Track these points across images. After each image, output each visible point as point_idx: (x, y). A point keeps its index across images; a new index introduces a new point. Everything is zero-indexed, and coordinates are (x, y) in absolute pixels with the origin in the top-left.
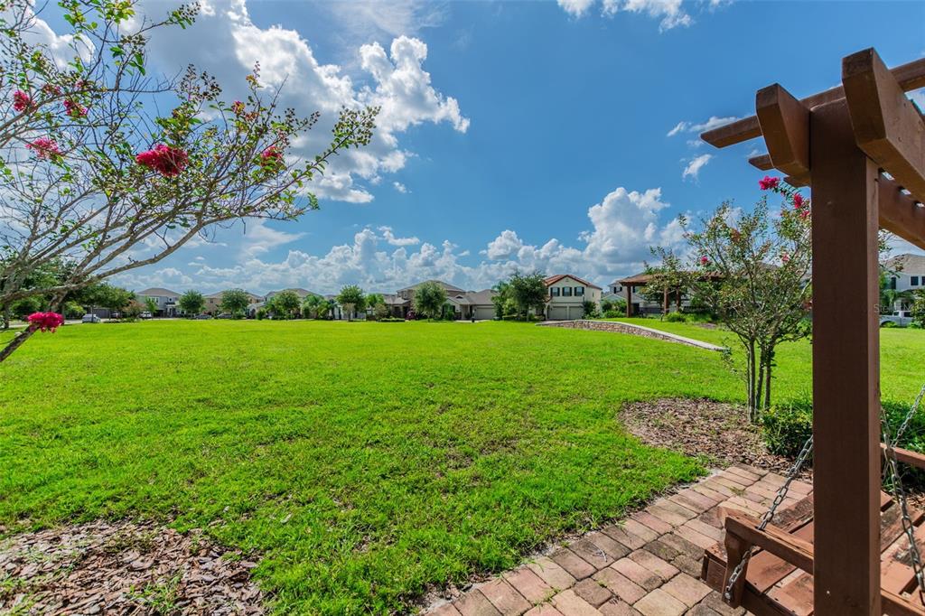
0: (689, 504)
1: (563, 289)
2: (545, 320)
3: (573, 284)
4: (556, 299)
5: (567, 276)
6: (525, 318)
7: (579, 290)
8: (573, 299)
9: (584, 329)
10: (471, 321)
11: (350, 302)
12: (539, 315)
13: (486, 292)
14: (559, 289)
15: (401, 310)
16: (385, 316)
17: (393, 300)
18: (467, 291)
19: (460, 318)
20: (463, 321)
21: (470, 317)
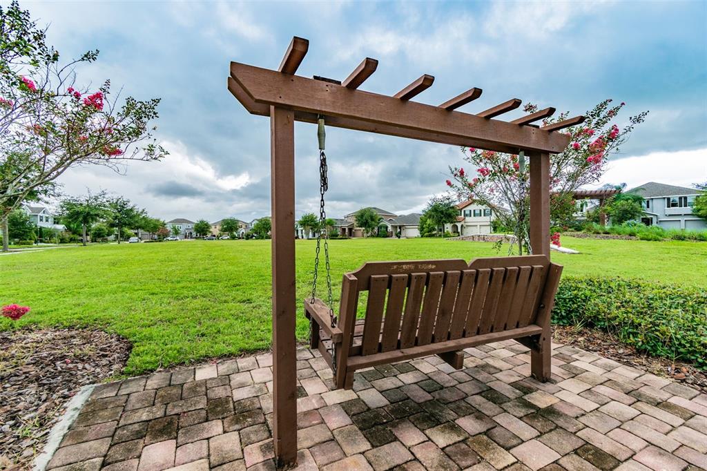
1: (474, 211)
2: (459, 236)
3: (483, 207)
4: (468, 219)
6: (440, 236)
7: (488, 212)
8: (482, 218)
9: (481, 241)
10: (399, 238)
11: (308, 225)
12: (454, 232)
13: (413, 215)
14: (470, 211)
15: (347, 231)
16: (334, 236)
17: (342, 223)
18: (398, 215)
19: (391, 236)
20: (395, 238)
21: (398, 236)
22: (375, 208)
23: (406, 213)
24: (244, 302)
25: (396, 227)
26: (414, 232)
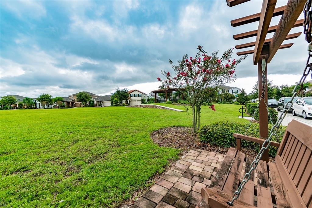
0: (179, 170)
1: (135, 94)
2: (129, 105)
3: (138, 93)
4: (132, 98)
5: (136, 90)
6: (121, 105)
7: (140, 95)
8: (138, 98)
9: (142, 107)
10: (100, 107)
11: (44, 100)
12: (126, 104)
13: (107, 96)
14: (133, 95)
15: (70, 103)
16: (62, 106)
17: (67, 100)
18: (99, 96)
19: (96, 106)
20: (98, 107)
21: (100, 105)
22: (87, 92)
23: (103, 95)
24: (18, 171)
25: (99, 101)
26: (108, 104)
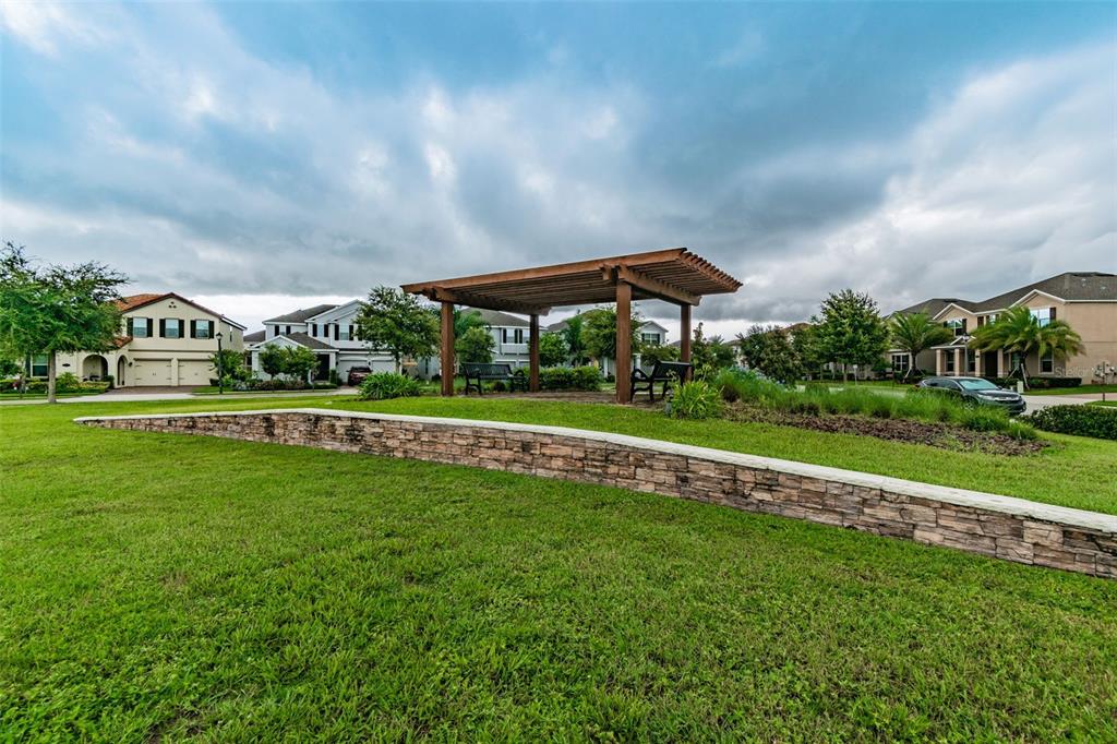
3: (188, 315)
5: (172, 296)
7: (202, 326)
8: (187, 342)
12: (94, 379)
14: (150, 321)
